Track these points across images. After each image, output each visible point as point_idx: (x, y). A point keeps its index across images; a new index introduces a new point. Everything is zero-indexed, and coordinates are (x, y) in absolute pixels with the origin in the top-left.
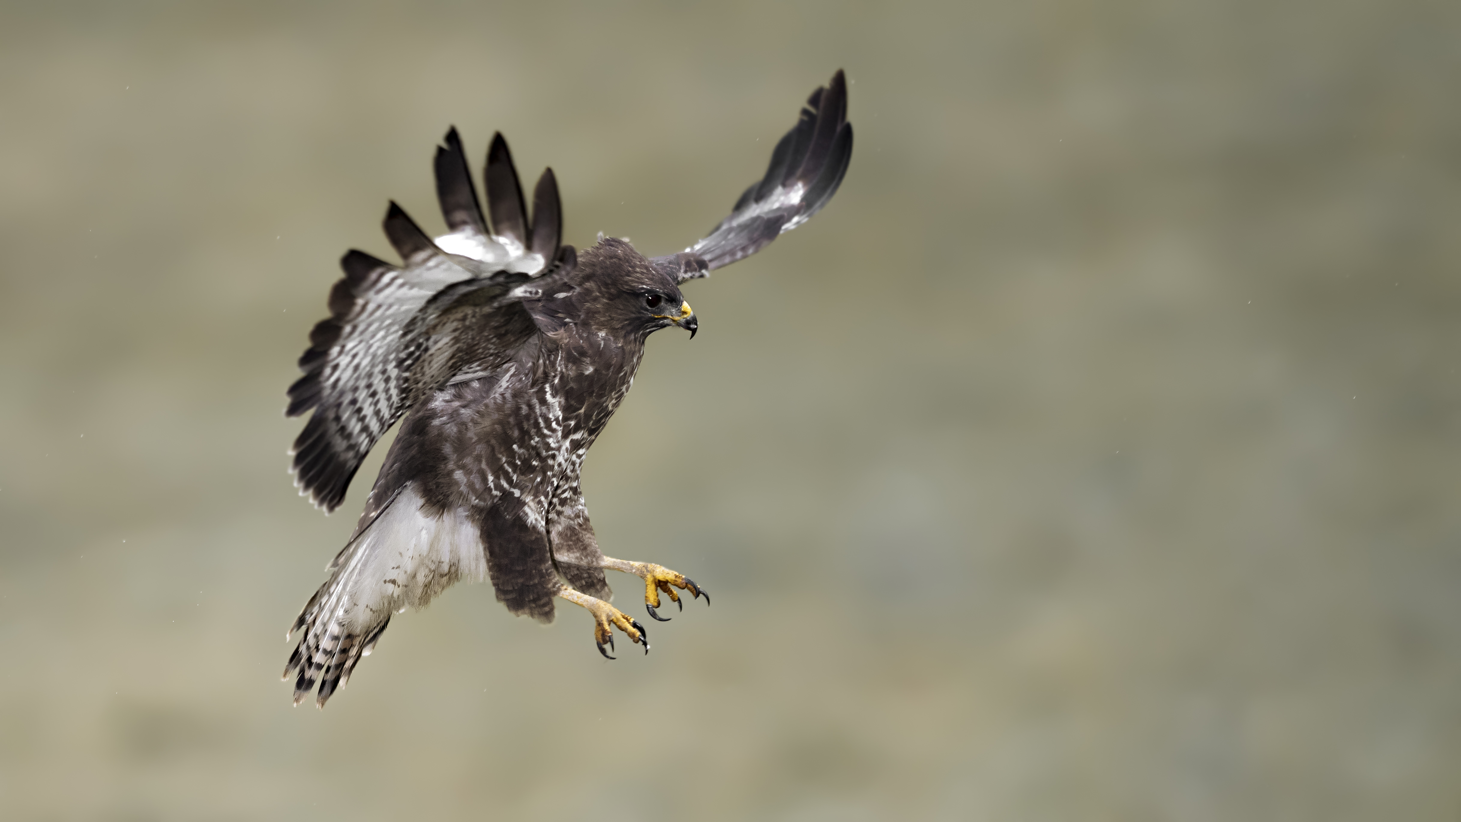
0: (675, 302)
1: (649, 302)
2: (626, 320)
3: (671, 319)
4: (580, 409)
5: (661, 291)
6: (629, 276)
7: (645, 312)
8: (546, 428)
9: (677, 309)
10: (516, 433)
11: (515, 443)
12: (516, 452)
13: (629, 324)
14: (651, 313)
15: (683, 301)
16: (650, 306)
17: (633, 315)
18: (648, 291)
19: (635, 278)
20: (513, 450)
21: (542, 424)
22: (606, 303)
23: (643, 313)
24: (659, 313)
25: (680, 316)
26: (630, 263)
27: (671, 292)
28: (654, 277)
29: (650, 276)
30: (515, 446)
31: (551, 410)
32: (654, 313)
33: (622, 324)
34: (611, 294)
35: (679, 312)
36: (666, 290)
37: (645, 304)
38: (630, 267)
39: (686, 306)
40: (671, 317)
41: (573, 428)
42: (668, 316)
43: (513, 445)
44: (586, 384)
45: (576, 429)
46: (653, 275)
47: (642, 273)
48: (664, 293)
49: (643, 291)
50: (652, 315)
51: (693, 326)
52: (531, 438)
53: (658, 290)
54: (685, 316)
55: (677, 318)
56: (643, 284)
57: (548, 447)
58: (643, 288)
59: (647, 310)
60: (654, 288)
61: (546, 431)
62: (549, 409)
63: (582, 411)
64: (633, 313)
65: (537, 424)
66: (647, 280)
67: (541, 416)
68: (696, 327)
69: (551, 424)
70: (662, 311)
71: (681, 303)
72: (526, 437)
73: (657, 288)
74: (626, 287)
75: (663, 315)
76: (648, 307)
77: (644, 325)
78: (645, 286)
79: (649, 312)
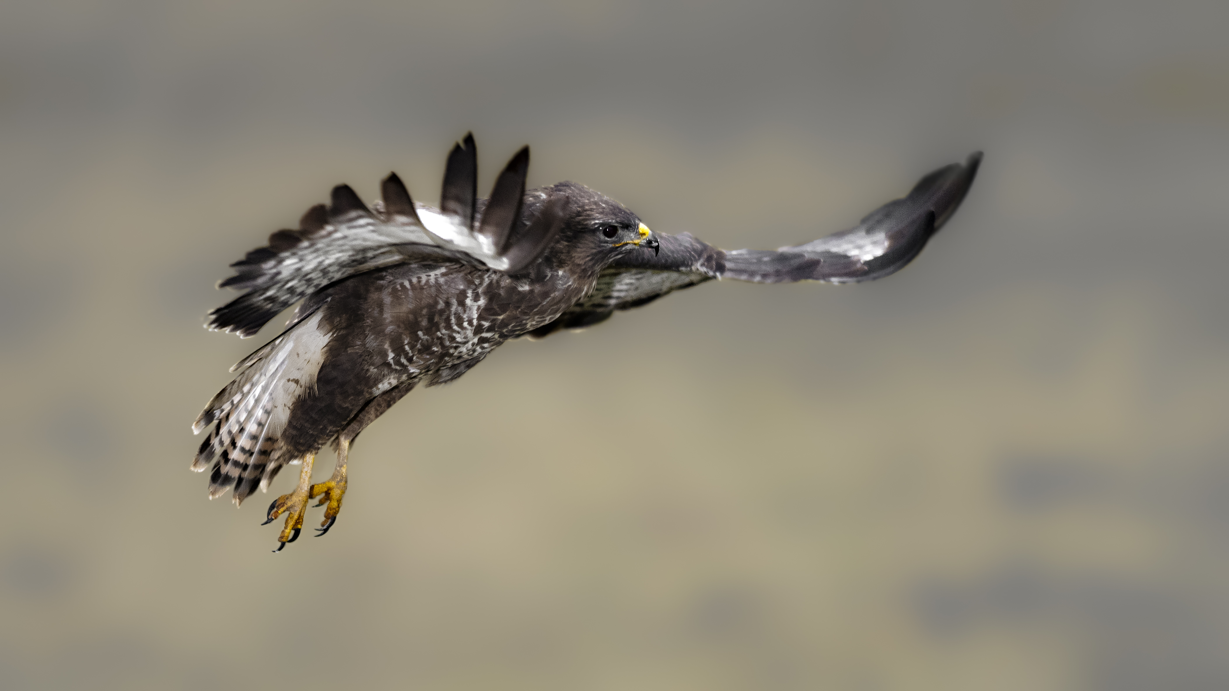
0: (631, 227)
1: (606, 234)
2: (588, 256)
3: (632, 243)
4: (500, 315)
5: (614, 221)
6: (580, 216)
7: (605, 245)
8: (457, 325)
9: (635, 233)
10: (424, 323)
11: (421, 330)
12: (420, 338)
13: (591, 260)
14: (612, 243)
15: (639, 224)
16: (608, 237)
17: (594, 251)
18: (601, 225)
19: (586, 216)
20: (417, 335)
21: (453, 320)
22: (567, 245)
23: (603, 246)
24: (619, 242)
25: (639, 238)
26: (578, 204)
27: (623, 219)
28: (605, 210)
29: (601, 210)
30: (420, 333)
31: (467, 312)
32: (615, 242)
33: (584, 261)
34: (567, 237)
35: (638, 235)
36: (618, 219)
37: (602, 237)
38: (579, 207)
39: (643, 227)
40: (631, 242)
41: (487, 328)
42: (628, 242)
43: (418, 332)
44: (515, 298)
45: (489, 330)
46: (604, 208)
47: (591, 210)
48: (617, 222)
49: (596, 226)
50: (613, 245)
51: (655, 244)
52: (439, 330)
53: (610, 221)
54: (644, 237)
55: (636, 241)
56: (594, 219)
57: (453, 339)
58: (596, 224)
59: (607, 242)
60: (606, 221)
61: (455, 327)
62: (465, 311)
63: (501, 317)
64: (593, 248)
65: (448, 320)
66: (598, 215)
67: (455, 314)
68: (657, 244)
69: (462, 323)
70: (621, 239)
71: (637, 227)
72: (434, 329)
73: (609, 220)
74: (580, 227)
75: (623, 242)
76: (607, 239)
77: (607, 256)
78: (597, 221)
79: (610, 243)
